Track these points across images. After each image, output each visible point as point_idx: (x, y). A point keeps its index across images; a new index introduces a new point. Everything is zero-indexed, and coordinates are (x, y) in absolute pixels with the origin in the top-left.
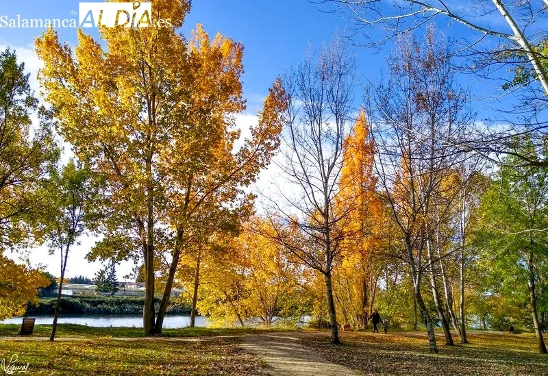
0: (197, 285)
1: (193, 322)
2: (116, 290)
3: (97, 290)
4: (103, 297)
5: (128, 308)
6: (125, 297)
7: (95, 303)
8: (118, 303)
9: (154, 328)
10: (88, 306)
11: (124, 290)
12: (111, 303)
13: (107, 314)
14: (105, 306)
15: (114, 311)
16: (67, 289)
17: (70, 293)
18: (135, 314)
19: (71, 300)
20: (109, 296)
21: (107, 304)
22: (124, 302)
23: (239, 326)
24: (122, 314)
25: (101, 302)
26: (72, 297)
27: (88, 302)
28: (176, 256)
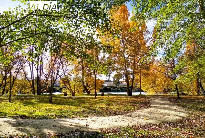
0: (141, 83)
1: (141, 93)
2: (119, 84)
3: (114, 84)
4: (116, 86)
5: (124, 89)
6: (122, 86)
7: (114, 88)
8: (121, 88)
9: (130, 95)
10: (112, 89)
11: (122, 84)
12: (119, 88)
13: (118, 91)
14: (117, 89)
15: (120, 90)
16: (105, 84)
17: (106, 85)
18: (125, 91)
19: (107, 87)
20: (118, 86)
21: (117, 88)
22: (122, 87)
23: (156, 94)
24: (122, 91)
25: (116, 88)
26: (107, 86)
27: (112, 88)
28: (133, 77)
